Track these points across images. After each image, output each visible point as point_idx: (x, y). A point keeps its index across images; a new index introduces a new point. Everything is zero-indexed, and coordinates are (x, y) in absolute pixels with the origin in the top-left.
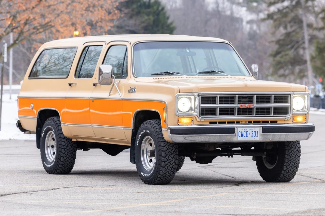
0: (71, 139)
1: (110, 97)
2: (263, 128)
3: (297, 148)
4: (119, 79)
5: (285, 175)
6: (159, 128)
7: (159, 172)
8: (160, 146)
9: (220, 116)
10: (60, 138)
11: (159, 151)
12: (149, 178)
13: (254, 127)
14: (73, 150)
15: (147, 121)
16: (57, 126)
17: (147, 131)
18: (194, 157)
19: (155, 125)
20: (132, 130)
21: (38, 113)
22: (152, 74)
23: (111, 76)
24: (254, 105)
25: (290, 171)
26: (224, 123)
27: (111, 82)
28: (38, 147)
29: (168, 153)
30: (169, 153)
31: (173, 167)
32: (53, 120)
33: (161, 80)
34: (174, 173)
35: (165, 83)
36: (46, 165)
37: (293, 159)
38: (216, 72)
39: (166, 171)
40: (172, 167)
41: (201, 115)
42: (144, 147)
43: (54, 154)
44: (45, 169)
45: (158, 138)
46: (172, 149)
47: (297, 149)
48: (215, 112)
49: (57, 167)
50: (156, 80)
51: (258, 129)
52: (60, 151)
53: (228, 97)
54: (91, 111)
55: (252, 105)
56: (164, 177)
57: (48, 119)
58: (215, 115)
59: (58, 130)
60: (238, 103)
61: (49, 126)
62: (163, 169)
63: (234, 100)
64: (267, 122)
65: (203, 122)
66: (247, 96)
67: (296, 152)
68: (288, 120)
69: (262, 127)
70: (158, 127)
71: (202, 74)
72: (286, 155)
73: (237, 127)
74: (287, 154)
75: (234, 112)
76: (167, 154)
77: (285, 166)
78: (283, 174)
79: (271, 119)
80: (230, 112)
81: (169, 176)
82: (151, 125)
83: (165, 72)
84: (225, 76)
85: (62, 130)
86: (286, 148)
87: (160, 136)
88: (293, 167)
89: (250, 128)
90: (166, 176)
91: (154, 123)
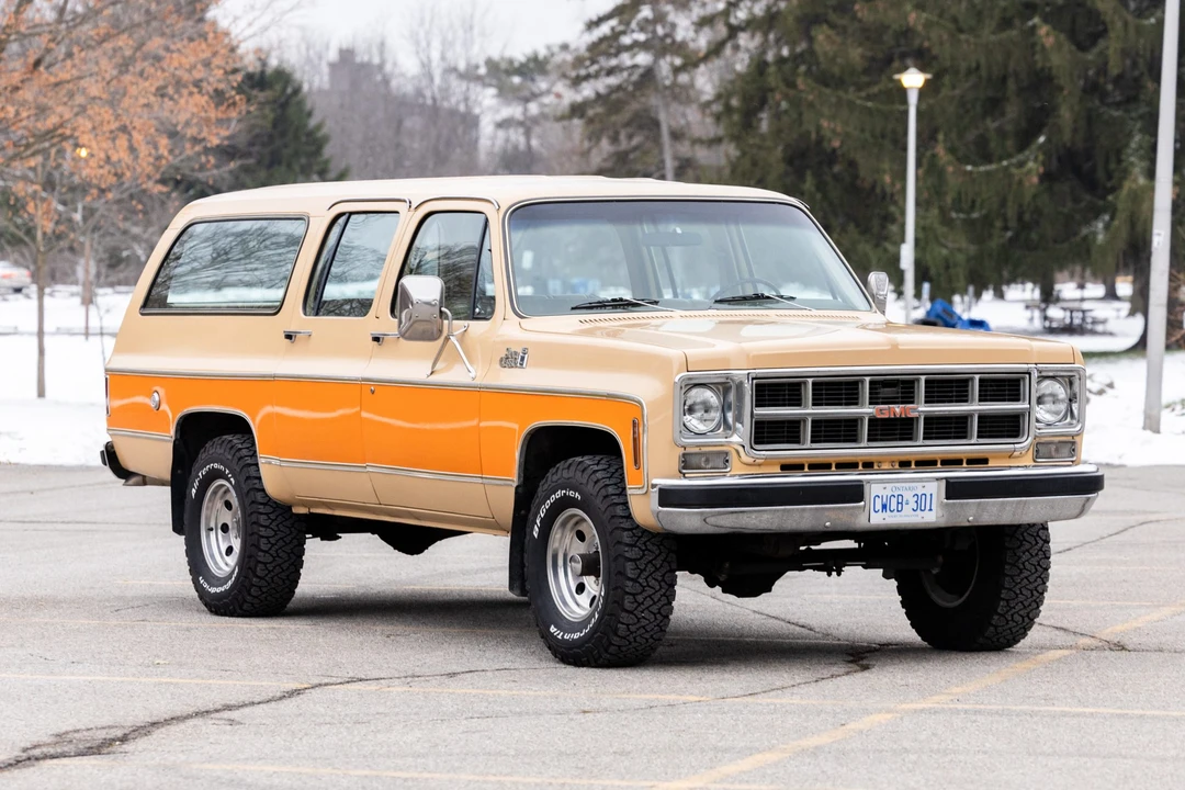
0: (290, 508)
1: (435, 378)
2: (948, 483)
3: (1041, 542)
4: (466, 323)
5: (1000, 629)
6: (615, 484)
7: (617, 629)
8: (619, 543)
9: (814, 446)
10: (253, 502)
11: (616, 559)
12: (579, 647)
13: (921, 480)
14: (295, 542)
15: (570, 461)
16: (242, 463)
17: (571, 494)
18: (722, 578)
19: (599, 475)
20: (517, 488)
21: (178, 424)
22: (574, 306)
23: (441, 312)
24: (920, 409)
25: (1016, 616)
26: (825, 466)
27: (441, 331)
28: (178, 527)
29: (646, 565)
30: (650, 565)
31: (659, 613)
32: (229, 446)
33: (602, 324)
34: (662, 630)
35: (614, 334)
36: (206, 586)
37: (1026, 578)
38: (768, 298)
39: (638, 626)
40: (656, 611)
41: (756, 443)
42: (556, 545)
43: (230, 550)
44: (201, 597)
45: (613, 517)
46: (657, 552)
47: (1040, 545)
48: (799, 432)
49: (246, 594)
50: (587, 326)
51: (931, 485)
52: (253, 545)
53: (840, 383)
54: (365, 415)
55: (915, 410)
56: (630, 643)
57: (210, 443)
58: (798, 442)
59: (248, 478)
60: (870, 404)
61: (216, 466)
62: (631, 619)
63: (857, 394)
64: (957, 462)
65: (760, 465)
66: (898, 380)
67: (1037, 554)
68: (1021, 456)
69: (946, 478)
70: (611, 482)
71: (725, 306)
72: (1007, 567)
73: (868, 482)
74: (1010, 564)
75: (856, 431)
76: (642, 571)
77: (1003, 599)
78: (996, 627)
79: (972, 452)
80: (842, 431)
81: (647, 639)
82: (586, 476)
83: (614, 300)
84: (800, 312)
85: (260, 478)
86: (1006, 544)
87: (619, 511)
88: (1026, 603)
89: (907, 485)
90: (638, 639)
91: (596, 468)
